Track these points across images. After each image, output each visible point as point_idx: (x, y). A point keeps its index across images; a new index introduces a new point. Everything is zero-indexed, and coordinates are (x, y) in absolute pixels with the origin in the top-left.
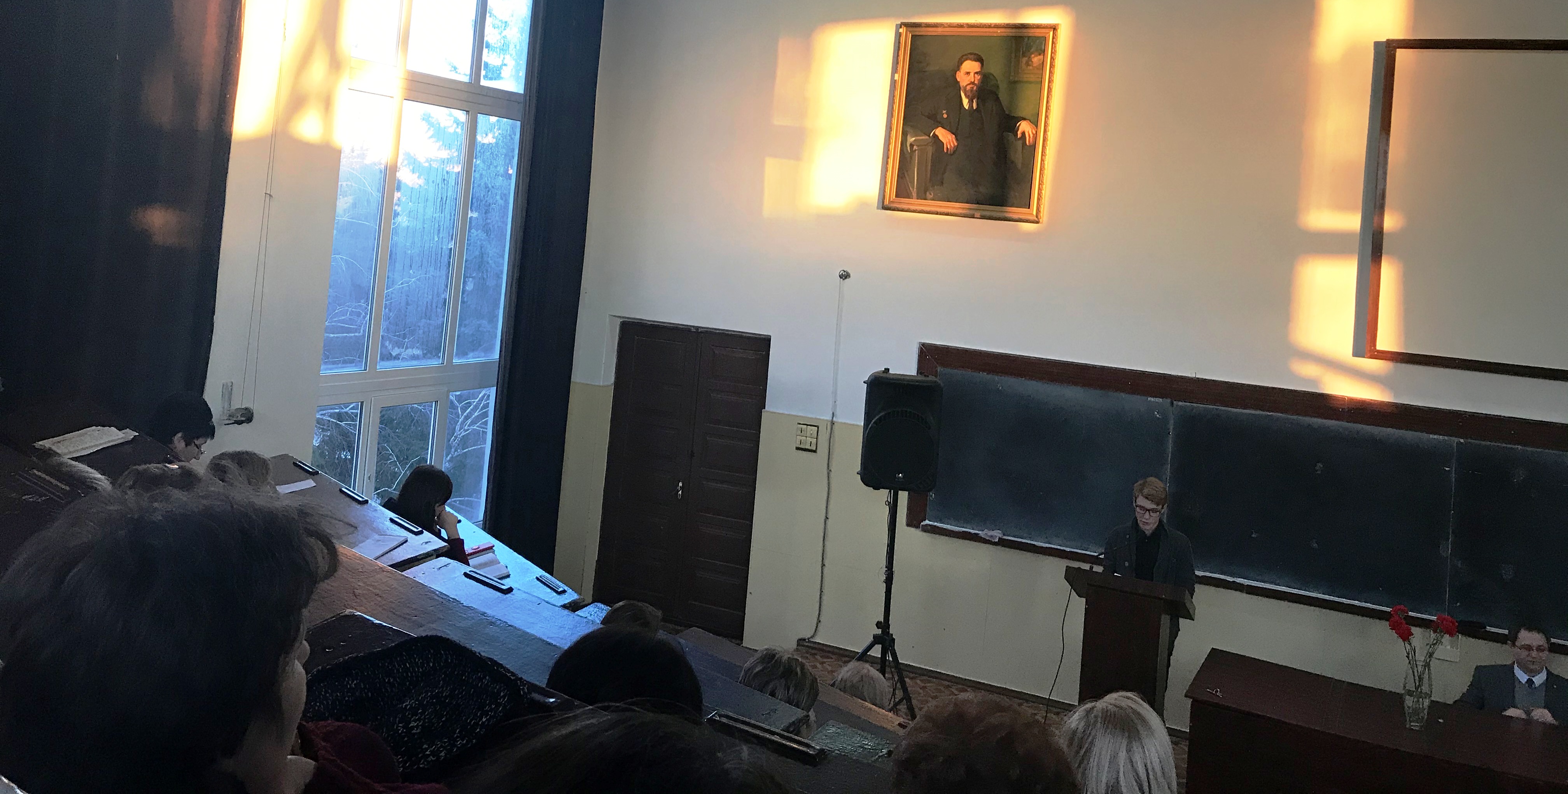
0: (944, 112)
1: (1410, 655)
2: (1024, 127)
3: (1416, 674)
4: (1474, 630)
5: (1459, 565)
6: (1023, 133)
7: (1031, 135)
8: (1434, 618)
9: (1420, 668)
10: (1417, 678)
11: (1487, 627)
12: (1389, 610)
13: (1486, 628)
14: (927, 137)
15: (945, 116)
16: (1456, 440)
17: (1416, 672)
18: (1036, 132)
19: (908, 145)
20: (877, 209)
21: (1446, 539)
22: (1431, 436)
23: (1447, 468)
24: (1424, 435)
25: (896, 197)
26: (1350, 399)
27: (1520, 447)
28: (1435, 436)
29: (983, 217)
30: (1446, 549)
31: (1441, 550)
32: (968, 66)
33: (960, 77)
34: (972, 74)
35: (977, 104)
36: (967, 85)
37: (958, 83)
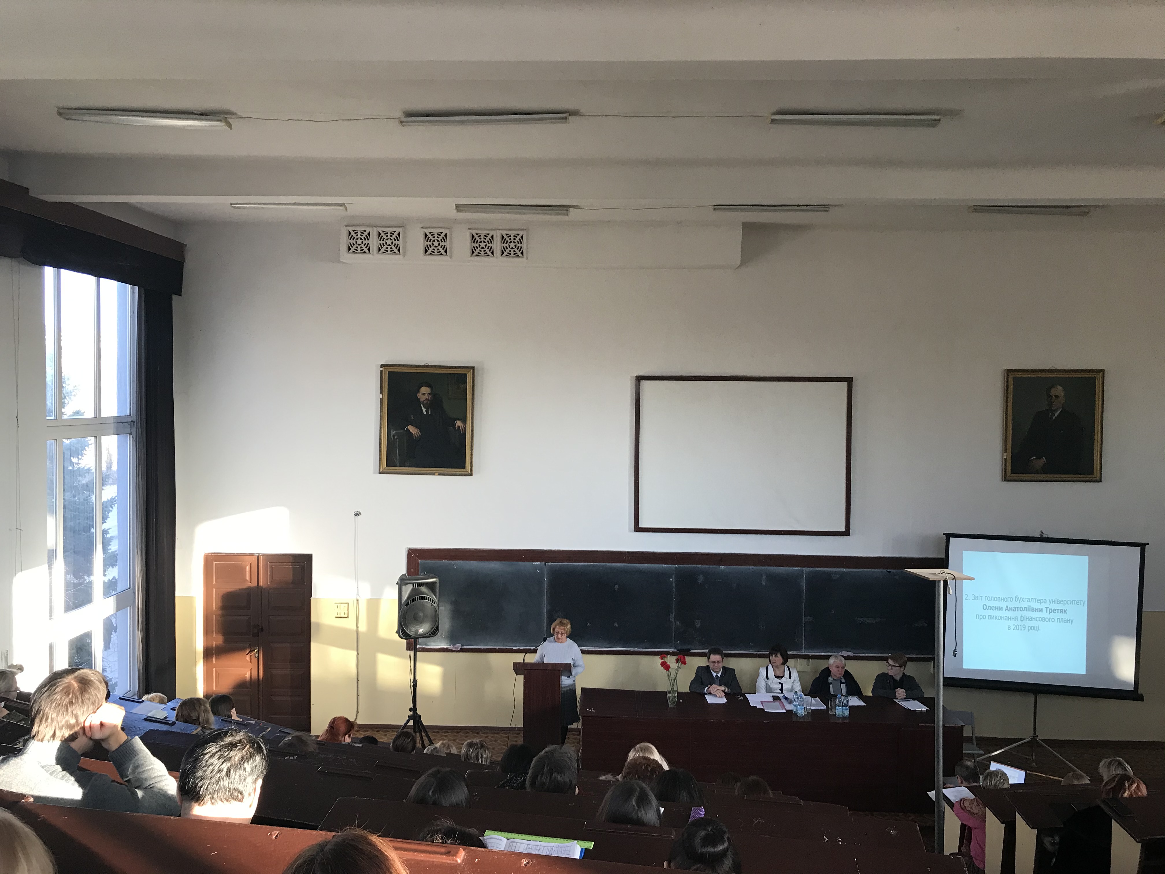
0: (412, 416)
2: (459, 423)
5: (679, 624)
6: (459, 427)
7: (463, 428)
11: (691, 650)
14: (403, 431)
15: (413, 418)
16: (674, 566)
18: (466, 427)
19: (392, 436)
20: (374, 473)
21: (672, 613)
22: (664, 565)
23: (671, 580)
24: (661, 565)
25: (387, 466)
26: (629, 552)
27: (700, 566)
28: (666, 565)
29: (439, 475)
30: (673, 618)
31: (670, 618)
32: (424, 390)
33: (420, 395)
34: (427, 395)
35: (431, 412)
36: (424, 400)
37: (419, 399)
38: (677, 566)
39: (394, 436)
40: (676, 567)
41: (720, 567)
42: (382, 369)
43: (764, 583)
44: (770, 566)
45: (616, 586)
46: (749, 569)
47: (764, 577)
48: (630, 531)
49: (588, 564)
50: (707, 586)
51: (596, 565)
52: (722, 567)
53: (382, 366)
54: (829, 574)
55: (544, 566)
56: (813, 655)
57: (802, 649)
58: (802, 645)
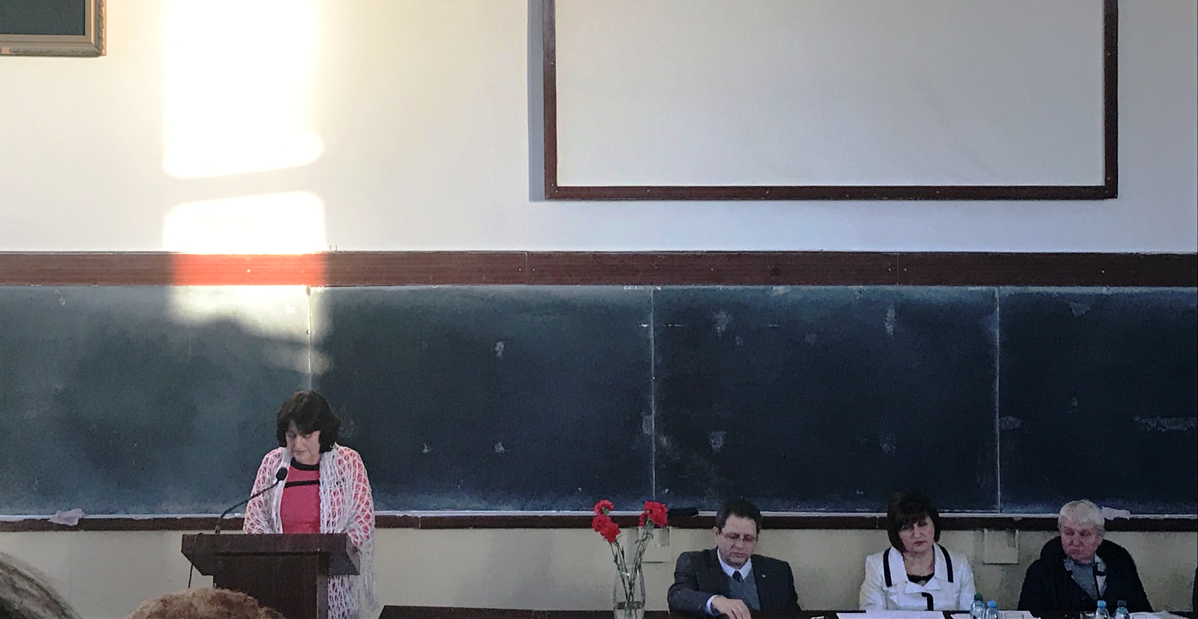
1: (619, 559)
3: (626, 580)
4: (687, 520)
5: (665, 443)
8: (643, 513)
9: (629, 573)
10: (627, 586)
11: (700, 512)
12: (593, 513)
13: (697, 513)
16: (652, 288)
17: (625, 577)
21: (649, 412)
22: (625, 288)
23: (645, 326)
24: (618, 288)
26: (531, 255)
27: (721, 287)
28: (630, 288)
30: (650, 425)
31: (644, 428)
38: (659, 288)
40: (656, 291)
41: (775, 288)
43: (890, 328)
44: (907, 283)
45: (500, 346)
46: (852, 291)
47: (891, 314)
48: (533, 198)
49: (424, 287)
50: (739, 340)
51: (445, 292)
52: (780, 289)
54: (1062, 302)
55: (306, 296)
56: (1024, 519)
57: (995, 502)
58: (995, 492)
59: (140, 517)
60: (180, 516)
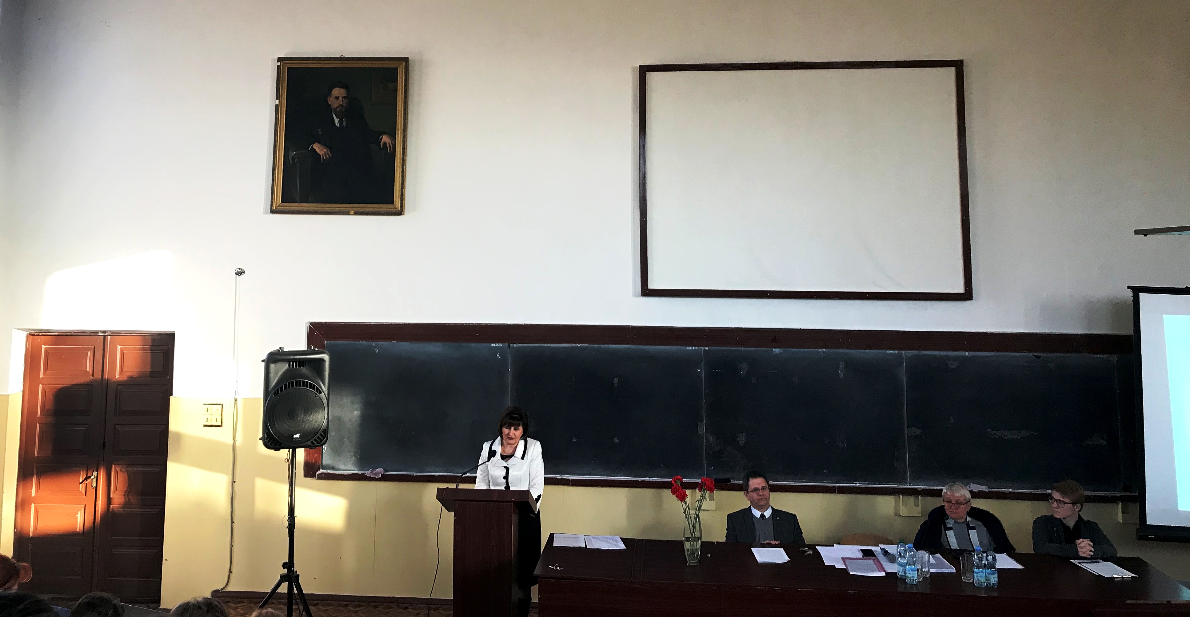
0: (320, 130)
1: (686, 511)
2: (385, 139)
3: (691, 524)
4: (724, 485)
5: (711, 439)
6: (385, 144)
7: (391, 146)
8: (699, 481)
9: (693, 519)
10: (691, 527)
12: (670, 480)
13: (731, 481)
14: (306, 151)
15: (320, 133)
16: (702, 348)
17: (690, 522)
18: (395, 143)
19: (290, 158)
20: (266, 213)
21: (702, 421)
22: (687, 348)
23: (699, 370)
24: (682, 348)
25: (282, 202)
26: (634, 328)
27: (742, 348)
28: (690, 347)
29: (356, 213)
30: (702, 429)
31: (699, 430)
32: (337, 92)
33: (331, 101)
34: (341, 99)
35: (347, 123)
36: (337, 107)
37: (330, 106)
38: (707, 348)
39: (293, 159)
40: (705, 350)
41: (774, 349)
42: (279, 64)
43: (841, 375)
44: (851, 348)
46: (819, 352)
47: (842, 366)
48: (635, 296)
50: (753, 380)
51: (585, 347)
52: (777, 350)
53: (280, 59)
54: (943, 360)
55: (508, 349)
56: (923, 489)
57: (906, 479)
58: (906, 473)
59: (415, 474)
60: (437, 474)
